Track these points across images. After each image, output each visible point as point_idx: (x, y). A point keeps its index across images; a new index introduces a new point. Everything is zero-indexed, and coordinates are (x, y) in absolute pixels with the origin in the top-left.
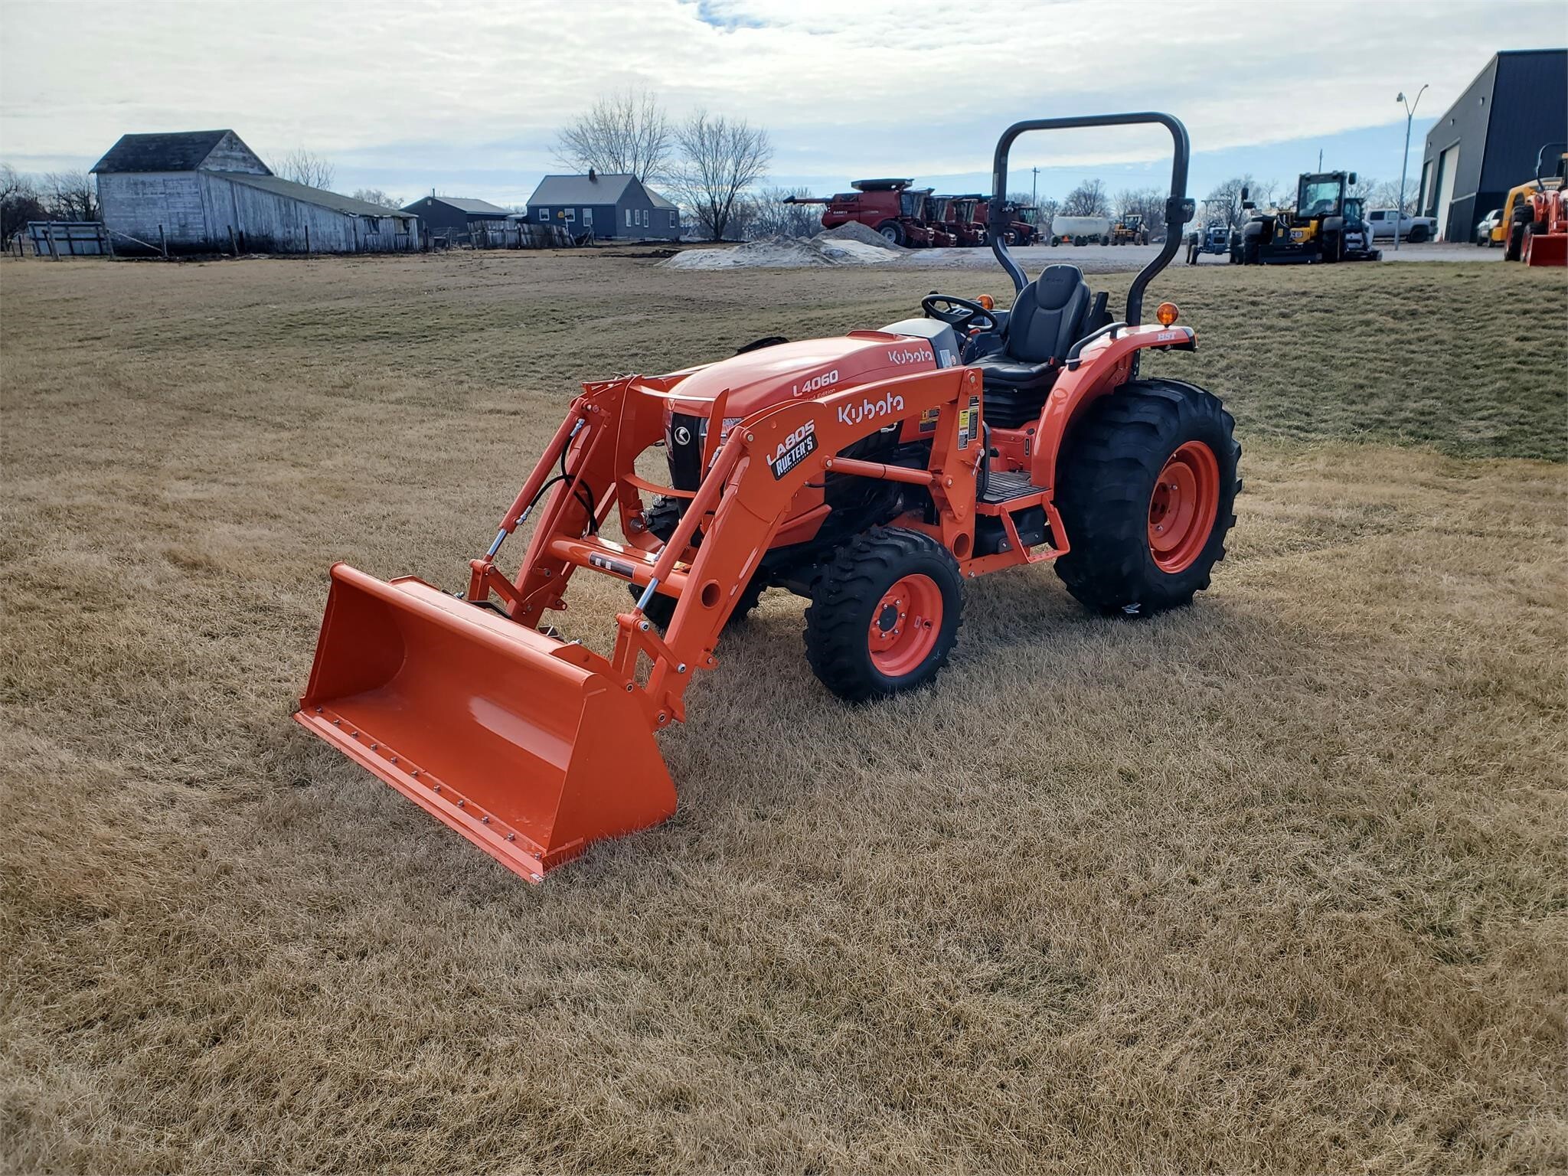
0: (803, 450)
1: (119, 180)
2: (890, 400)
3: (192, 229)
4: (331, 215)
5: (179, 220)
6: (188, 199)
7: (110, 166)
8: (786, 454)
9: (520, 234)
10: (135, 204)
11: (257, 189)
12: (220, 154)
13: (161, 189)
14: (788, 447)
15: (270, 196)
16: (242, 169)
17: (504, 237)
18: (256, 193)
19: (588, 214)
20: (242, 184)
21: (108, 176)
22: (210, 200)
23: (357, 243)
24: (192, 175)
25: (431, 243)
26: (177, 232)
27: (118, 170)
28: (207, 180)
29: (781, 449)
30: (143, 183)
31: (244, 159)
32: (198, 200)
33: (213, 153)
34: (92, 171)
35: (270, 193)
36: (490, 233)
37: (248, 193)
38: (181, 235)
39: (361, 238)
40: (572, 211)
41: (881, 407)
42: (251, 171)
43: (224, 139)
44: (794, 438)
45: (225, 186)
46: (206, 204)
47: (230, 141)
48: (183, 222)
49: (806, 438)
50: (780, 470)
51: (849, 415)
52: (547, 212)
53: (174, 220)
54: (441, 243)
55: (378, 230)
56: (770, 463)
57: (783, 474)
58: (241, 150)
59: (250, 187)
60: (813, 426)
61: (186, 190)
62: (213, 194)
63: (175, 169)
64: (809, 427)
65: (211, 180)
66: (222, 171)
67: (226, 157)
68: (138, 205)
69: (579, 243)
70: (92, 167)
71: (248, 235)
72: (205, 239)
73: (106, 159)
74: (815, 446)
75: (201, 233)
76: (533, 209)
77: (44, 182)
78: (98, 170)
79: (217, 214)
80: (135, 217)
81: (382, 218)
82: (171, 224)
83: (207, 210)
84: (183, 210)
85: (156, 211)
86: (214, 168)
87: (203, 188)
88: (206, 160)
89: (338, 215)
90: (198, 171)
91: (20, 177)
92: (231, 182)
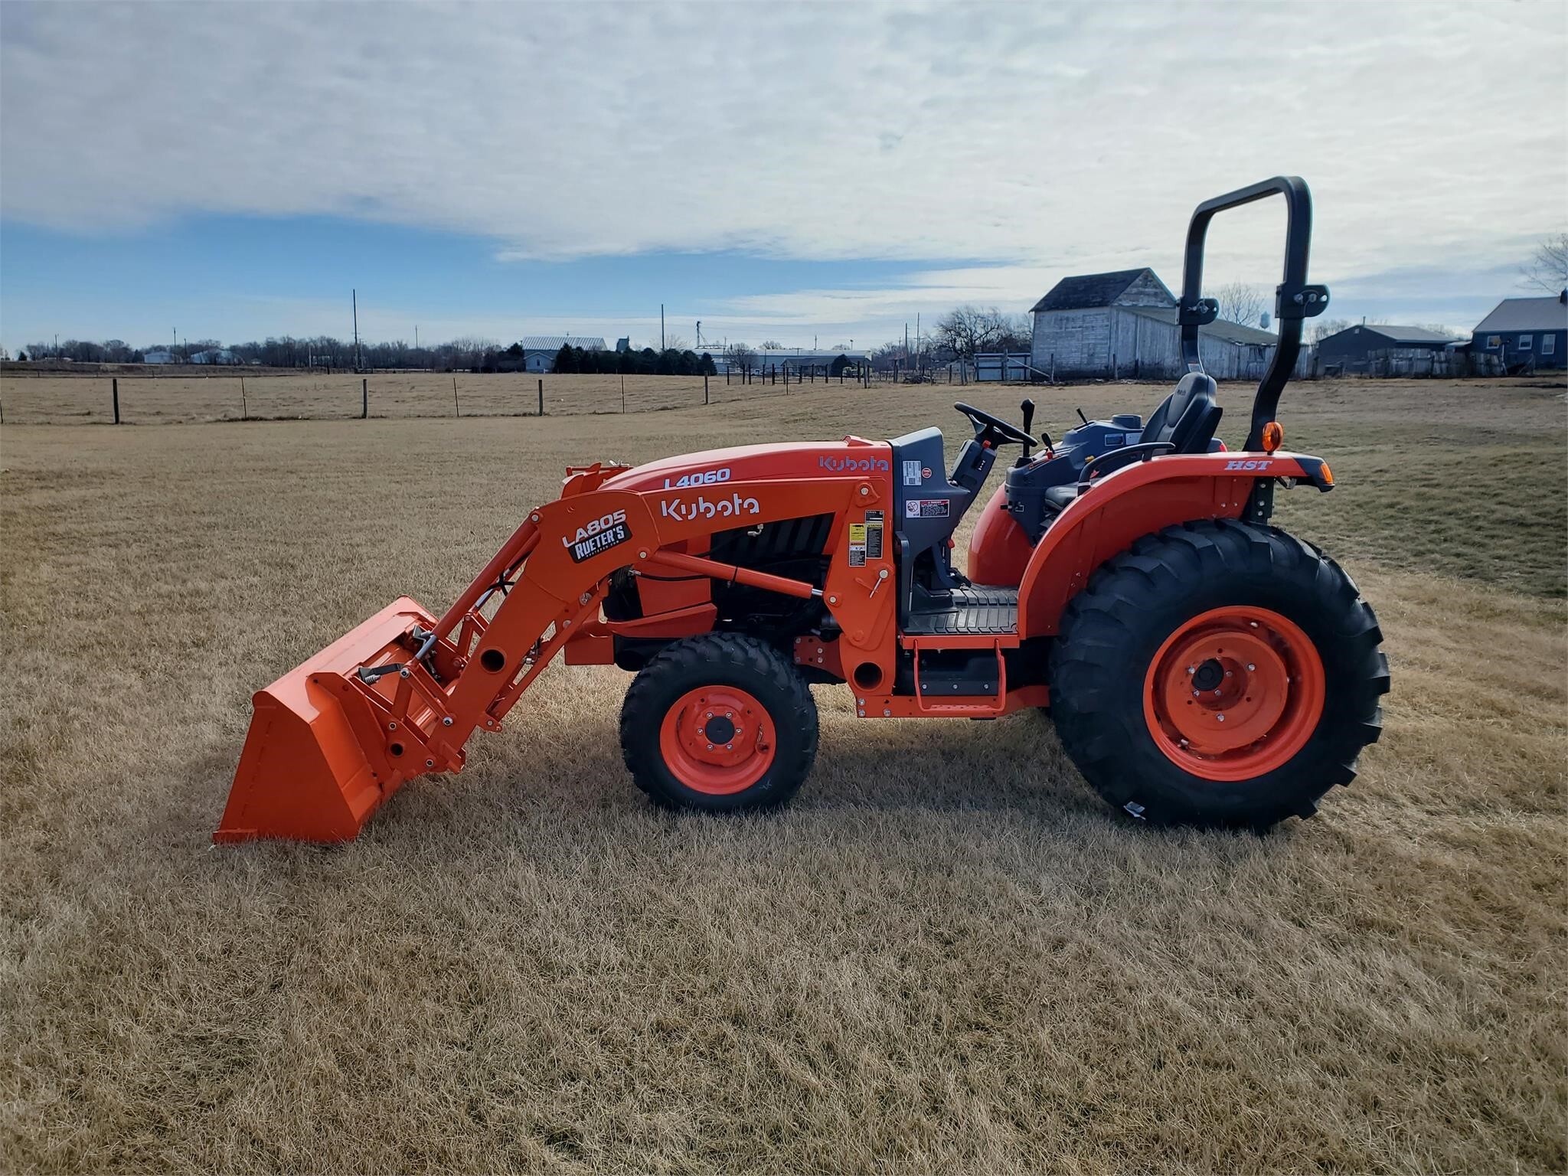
0: (611, 538)
1: (1049, 316)
2: (737, 501)
3: (1098, 358)
4: (1219, 344)
5: (1090, 349)
6: (1099, 331)
7: (1046, 305)
8: (588, 539)
9: (1433, 362)
10: (1057, 336)
11: (1158, 321)
12: (1135, 290)
13: (1079, 323)
14: (591, 533)
15: (1168, 327)
16: (1152, 303)
17: (1411, 366)
18: (1157, 325)
19: (1549, 340)
20: (1145, 317)
21: (1042, 314)
22: (1117, 332)
23: (1238, 371)
24: (1106, 310)
25: (1320, 371)
26: (1085, 361)
27: (1050, 309)
28: (1118, 314)
29: (581, 533)
30: (1067, 319)
31: (1156, 294)
32: (1107, 332)
33: (1128, 290)
34: (1032, 310)
35: (1167, 324)
36: (1394, 362)
37: (1149, 324)
38: (1088, 364)
39: (1243, 366)
40: (1529, 338)
41: (725, 508)
42: (1160, 305)
43: (1140, 278)
44: (597, 525)
45: (1131, 318)
46: (1113, 336)
47: (1146, 278)
48: (1091, 352)
49: (615, 526)
50: (580, 554)
51: (677, 510)
52: (1496, 339)
53: (1085, 350)
54: (1333, 371)
55: (1263, 358)
56: (567, 545)
57: (584, 558)
58: (1155, 287)
59: (1152, 319)
60: (624, 517)
61: (1100, 323)
62: (1120, 325)
63: (1094, 306)
64: (619, 516)
65: (1121, 314)
66: (1133, 305)
67: (1141, 293)
68: (1060, 338)
69: (1512, 372)
70: (1033, 306)
71: (1143, 363)
72: (1107, 367)
73: (1044, 299)
74: (628, 535)
75: (1104, 361)
76: (1479, 336)
77: (1021, 320)
78: (1036, 310)
79: (1120, 344)
80: (1056, 348)
81: (1269, 346)
82: (1082, 354)
83: (1113, 340)
84: (1093, 342)
85: (1073, 342)
86: (1126, 304)
87: (1114, 321)
88: (1120, 297)
89: (1225, 344)
90: (1112, 306)
91: (1003, 317)
92: (1137, 316)
